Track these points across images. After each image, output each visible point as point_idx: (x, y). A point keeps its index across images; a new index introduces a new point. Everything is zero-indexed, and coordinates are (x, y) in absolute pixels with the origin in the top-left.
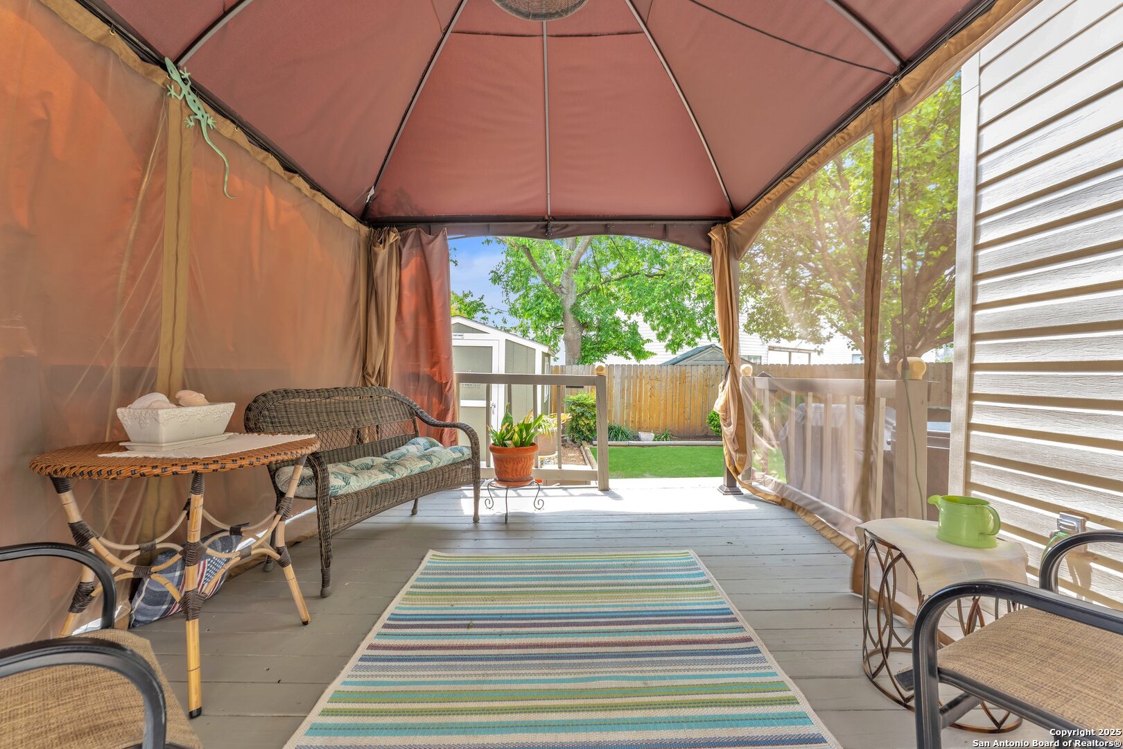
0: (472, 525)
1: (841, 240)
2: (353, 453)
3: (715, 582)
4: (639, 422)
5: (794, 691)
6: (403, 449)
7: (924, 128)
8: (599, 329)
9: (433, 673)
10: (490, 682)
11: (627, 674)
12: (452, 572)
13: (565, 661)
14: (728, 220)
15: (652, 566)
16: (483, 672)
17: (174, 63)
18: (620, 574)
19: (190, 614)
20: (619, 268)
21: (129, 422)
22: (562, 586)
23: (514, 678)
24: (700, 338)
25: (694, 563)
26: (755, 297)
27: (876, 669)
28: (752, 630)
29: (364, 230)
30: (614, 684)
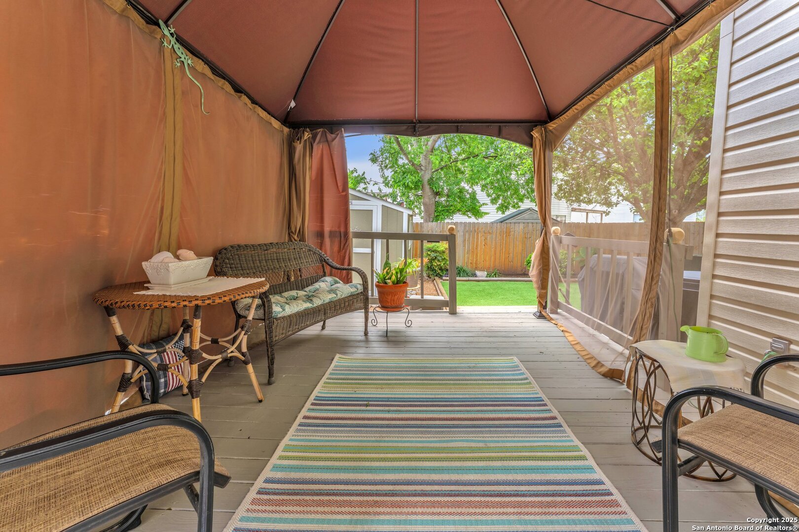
0: (363, 338)
1: (628, 132)
2: (284, 288)
3: (531, 379)
4: (476, 264)
5: (585, 452)
6: (316, 285)
7: (695, 50)
8: (448, 196)
9: (347, 435)
10: (385, 441)
11: (474, 439)
12: (353, 369)
13: (433, 429)
14: (546, 122)
15: (489, 367)
16: (379, 435)
17: (164, 23)
18: (466, 373)
19: (194, 394)
20: (464, 152)
21: (150, 271)
22: (428, 380)
23: (400, 439)
24: (523, 202)
25: (517, 366)
26: (563, 172)
27: (640, 439)
28: (556, 411)
29: (286, 130)
30: (465, 444)
